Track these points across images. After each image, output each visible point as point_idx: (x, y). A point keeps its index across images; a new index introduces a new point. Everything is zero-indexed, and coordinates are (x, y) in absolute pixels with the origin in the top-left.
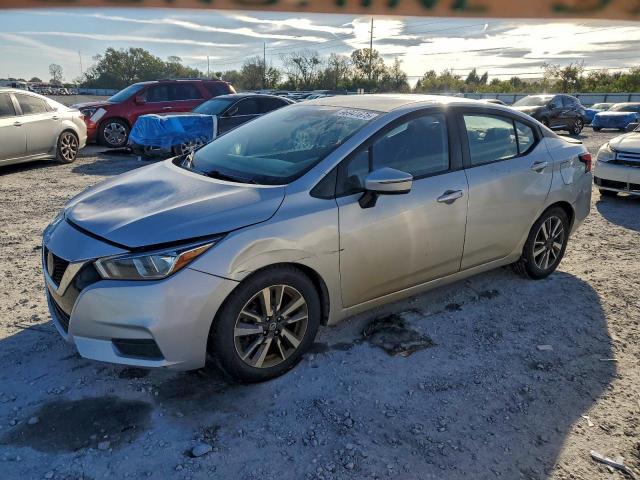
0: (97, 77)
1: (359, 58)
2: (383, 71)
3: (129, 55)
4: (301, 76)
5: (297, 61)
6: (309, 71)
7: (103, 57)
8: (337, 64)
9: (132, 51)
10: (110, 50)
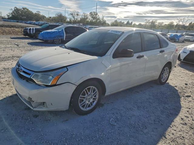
0: (11, 16)
1: (92, 15)
2: (99, 19)
3: (22, 9)
4: (73, 19)
5: (72, 14)
6: (76, 18)
7: (13, 10)
8: (85, 16)
9: (23, 8)
10: (15, 7)
